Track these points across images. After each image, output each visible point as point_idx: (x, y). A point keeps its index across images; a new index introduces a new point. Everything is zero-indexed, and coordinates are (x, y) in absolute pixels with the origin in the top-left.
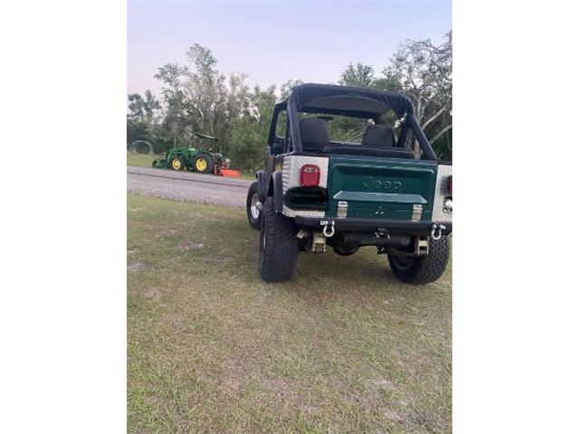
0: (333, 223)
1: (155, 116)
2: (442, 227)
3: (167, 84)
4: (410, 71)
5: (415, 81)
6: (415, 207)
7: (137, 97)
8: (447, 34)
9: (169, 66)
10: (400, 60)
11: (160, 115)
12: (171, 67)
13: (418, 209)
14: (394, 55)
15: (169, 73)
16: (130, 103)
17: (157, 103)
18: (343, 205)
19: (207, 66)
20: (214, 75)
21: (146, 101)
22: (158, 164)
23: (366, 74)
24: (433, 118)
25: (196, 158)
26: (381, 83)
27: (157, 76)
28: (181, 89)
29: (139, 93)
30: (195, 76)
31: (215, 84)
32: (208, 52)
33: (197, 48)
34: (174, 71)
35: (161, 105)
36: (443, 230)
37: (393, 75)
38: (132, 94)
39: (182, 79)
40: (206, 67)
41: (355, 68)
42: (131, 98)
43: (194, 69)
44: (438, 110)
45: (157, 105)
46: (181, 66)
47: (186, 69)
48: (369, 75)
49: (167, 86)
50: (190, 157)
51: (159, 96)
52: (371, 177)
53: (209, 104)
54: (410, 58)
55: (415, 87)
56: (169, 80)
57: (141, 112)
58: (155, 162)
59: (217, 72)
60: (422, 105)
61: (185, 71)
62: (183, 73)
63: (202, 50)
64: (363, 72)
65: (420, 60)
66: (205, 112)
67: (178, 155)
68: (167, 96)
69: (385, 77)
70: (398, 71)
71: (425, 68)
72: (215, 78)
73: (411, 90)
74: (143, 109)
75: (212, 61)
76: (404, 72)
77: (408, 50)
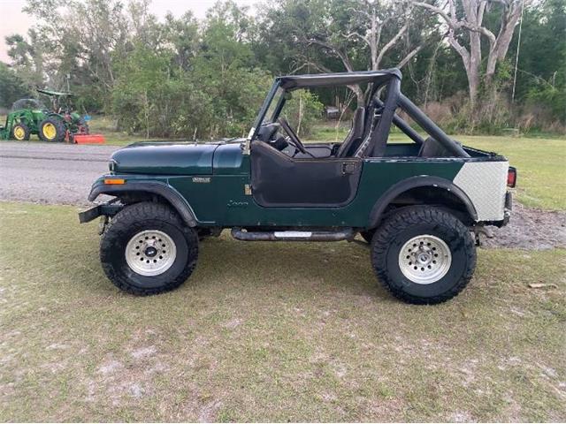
7: (18, 39)
16: (9, 48)
21: (30, 43)
24: (393, 42)
25: (42, 123)
27: (27, 10)
29: (20, 34)
30: (81, 6)
31: (111, 15)
38: (10, 35)
39: (63, 11)
42: (10, 41)
50: (35, 121)
56: (44, 14)
57: (25, 59)
67: (22, 120)
74: (28, 55)
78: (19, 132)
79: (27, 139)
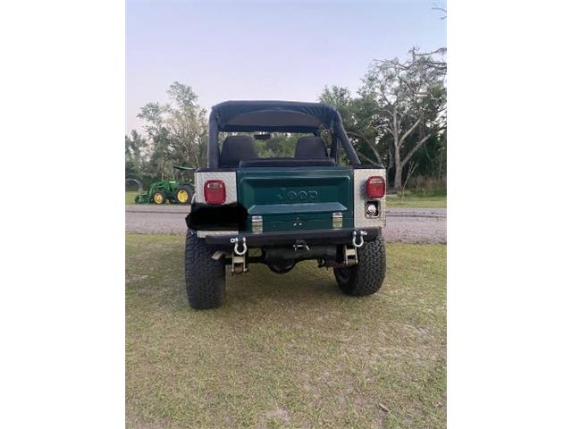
0: (244, 239)
1: (142, 154)
2: (362, 233)
3: (151, 122)
4: (382, 88)
5: (388, 97)
6: (334, 215)
8: (410, 51)
9: (150, 105)
10: (371, 79)
11: (146, 153)
12: (152, 106)
13: (338, 217)
14: (365, 75)
15: (151, 111)
17: (144, 141)
18: (257, 221)
19: (189, 102)
20: (196, 110)
21: (132, 140)
22: (140, 200)
23: (342, 95)
24: (410, 131)
25: (177, 190)
26: (357, 102)
27: (140, 116)
28: (164, 125)
30: (177, 112)
31: (198, 118)
32: (189, 89)
33: (176, 86)
34: (156, 109)
35: (147, 142)
36: (364, 236)
37: (368, 94)
39: (165, 116)
40: (187, 103)
41: (331, 91)
43: (175, 106)
44: (414, 123)
45: (144, 144)
46: (162, 104)
47: (168, 106)
48: (345, 96)
49: (150, 124)
50: (171, 189)
51: (144, 135)
52: (284, 189)
53: (192, 138)
54: (381, 77)
55: (389, 104)
56: (151, 118)
57: (128, 151)
58: (138, 198)
59: (198, 107)
60: (398, 120)
61: (167, 109)
62: (165, 110)
63: (182, 87)
64: (338, 94)
65: (391, 78)
66: (189, 146)
67: (160, 189)
68: (151, 134)
69: (360, 97)
70: (371, 90)
71: (396, 84)
72: (197, 112)
73: (386, 107)
75: (193, 97)
76: (377, 90)
77: (377, 70)
78: (159, 198)
79: (164, 202)
